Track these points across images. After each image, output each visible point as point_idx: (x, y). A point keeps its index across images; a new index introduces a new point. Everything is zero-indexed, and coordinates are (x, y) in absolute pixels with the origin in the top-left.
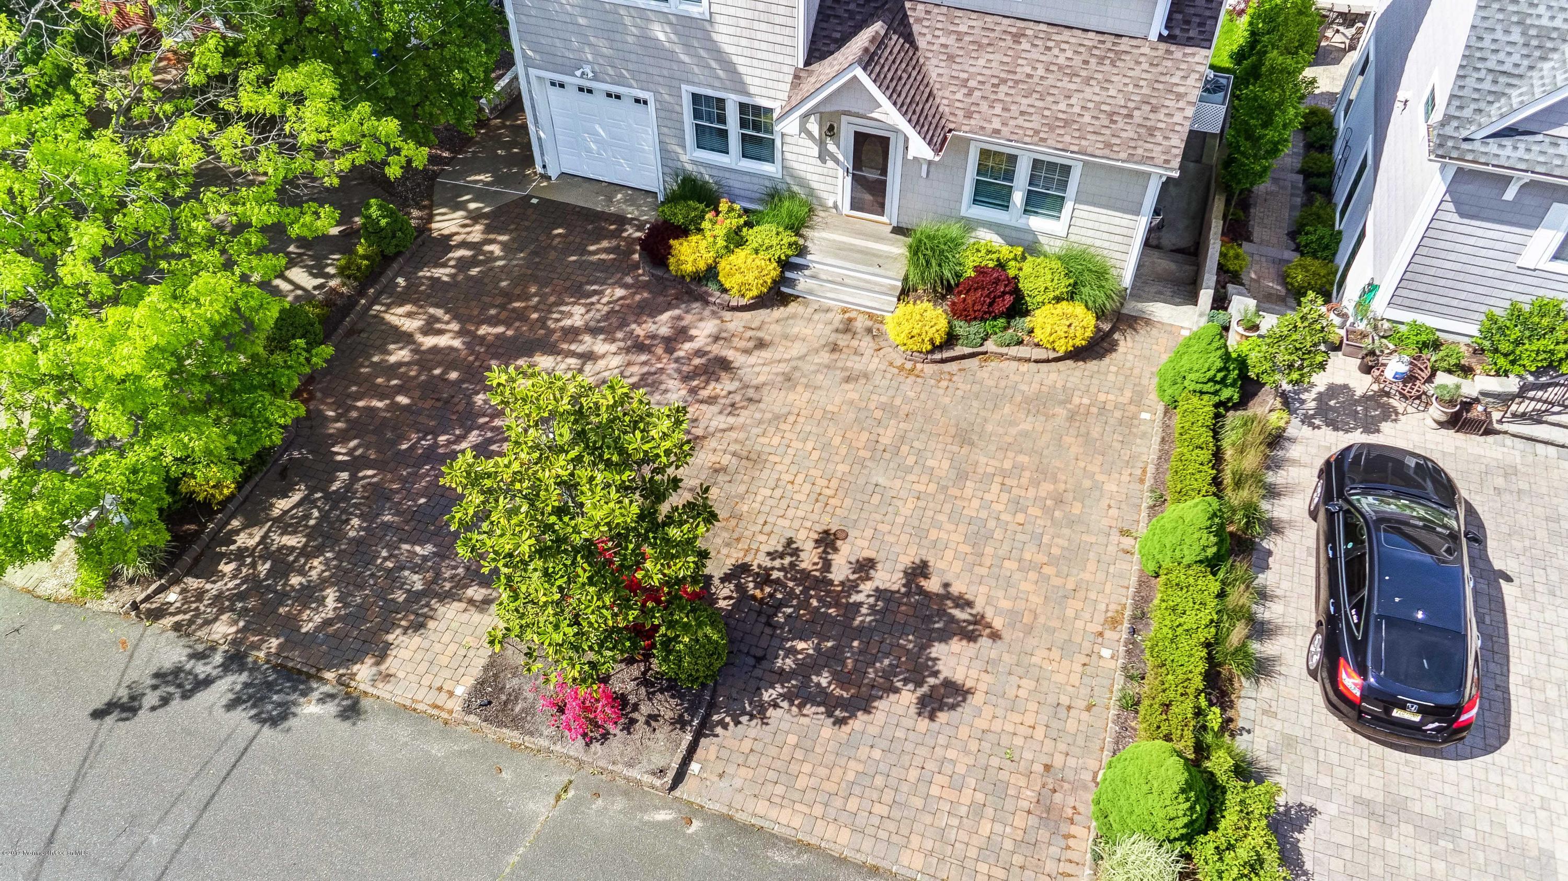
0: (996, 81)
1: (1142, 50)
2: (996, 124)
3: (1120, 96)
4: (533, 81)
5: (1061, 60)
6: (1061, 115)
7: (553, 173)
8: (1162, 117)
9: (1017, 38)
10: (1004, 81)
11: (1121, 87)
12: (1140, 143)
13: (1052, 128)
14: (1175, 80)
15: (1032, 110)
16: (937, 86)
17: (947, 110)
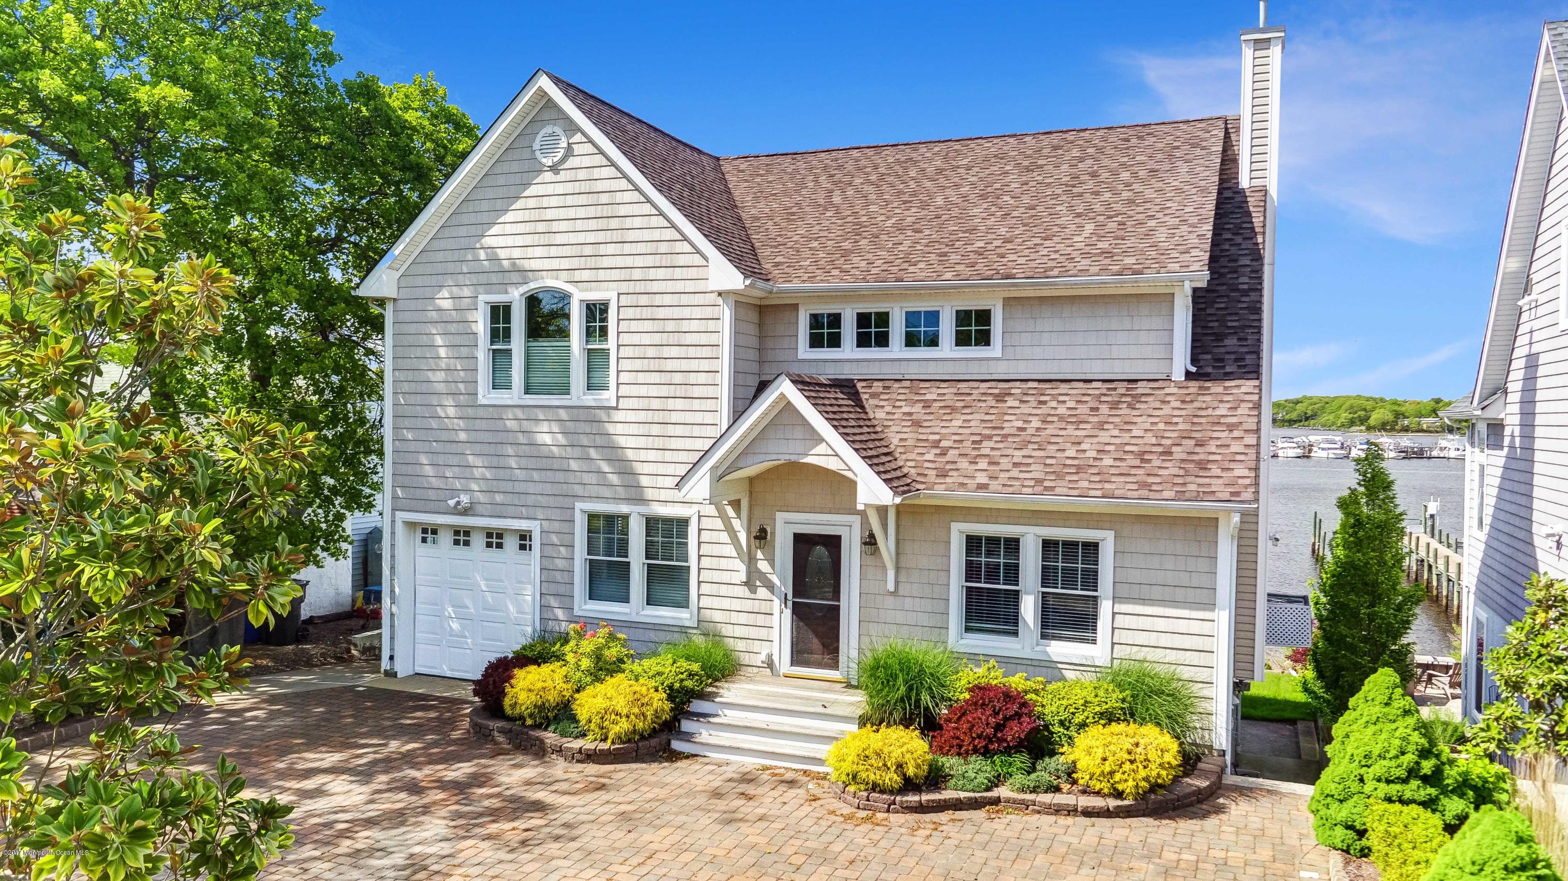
0: (978, 438)
1: (1167, 391)
2: (982, 478)
3: (1150, 434)
4: (399, 526)
5: (1062, 410)
6: (1069, 462)
7: (403, 669)
8: (1214, 449)
9: (1000, 398)
10: (990, 437)
11: (1148, 426)
12: (1189, 479)
13: (1059, 476)
14: (1222, 411)
15: (1030, 461)
16: (900, 450)
17: (913, 471)
